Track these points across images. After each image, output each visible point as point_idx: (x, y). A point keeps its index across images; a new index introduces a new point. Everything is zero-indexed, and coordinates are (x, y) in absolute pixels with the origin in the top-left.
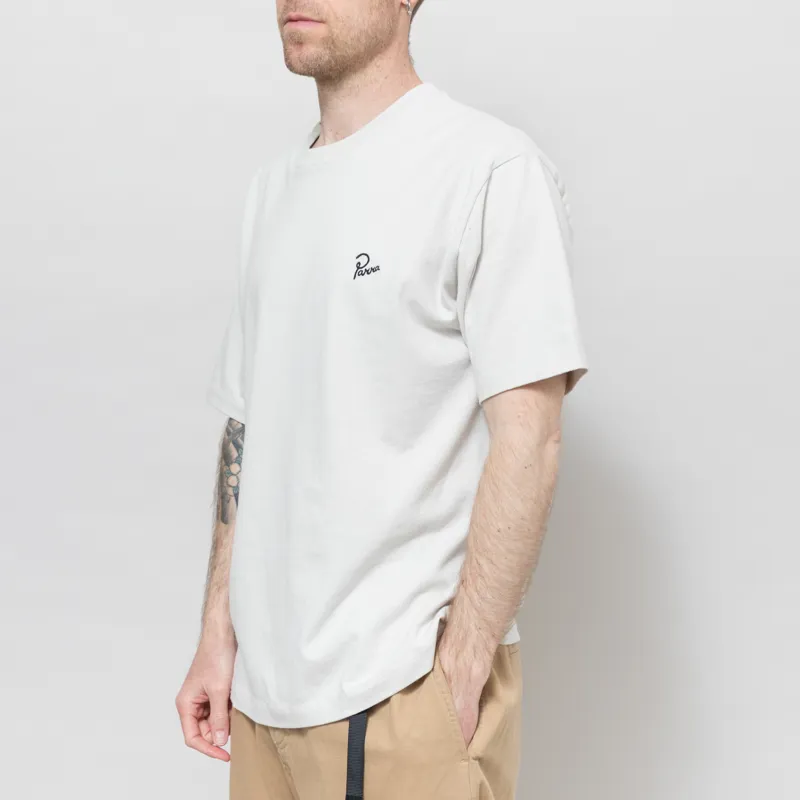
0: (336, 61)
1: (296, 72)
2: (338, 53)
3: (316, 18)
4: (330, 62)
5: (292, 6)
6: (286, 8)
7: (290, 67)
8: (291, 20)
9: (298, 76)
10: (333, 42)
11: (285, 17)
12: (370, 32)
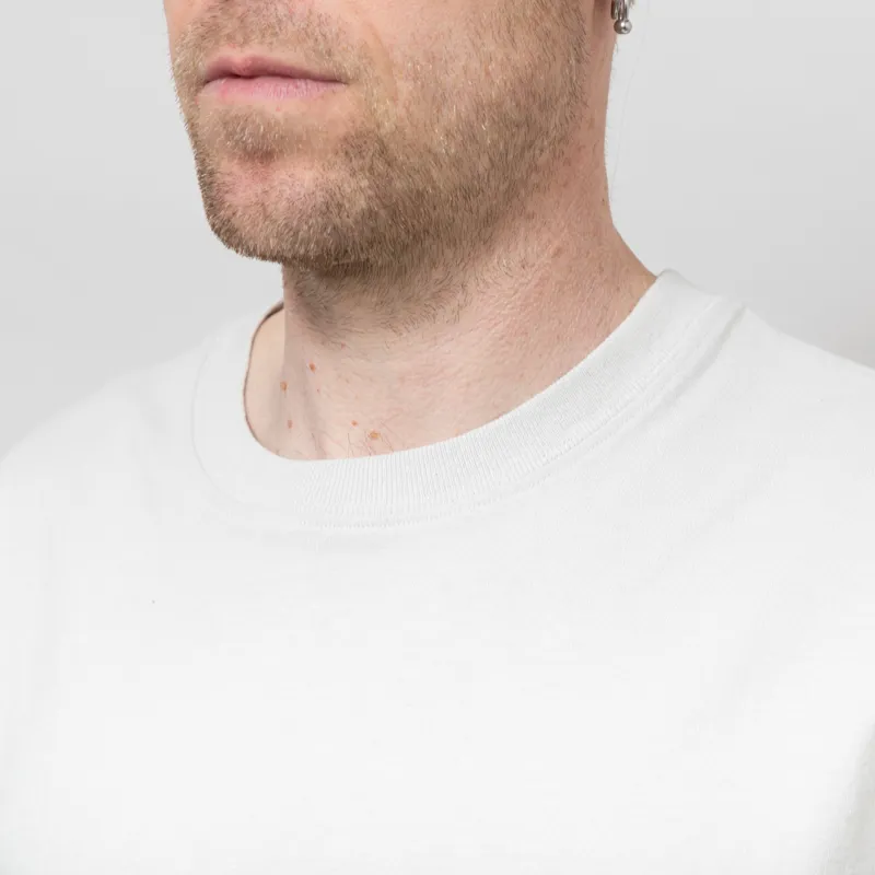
0: (394, 214)
1: (250, 253)
2: (398, 185)
3: (314, 67)
4: (371, 214)
5: (230, 26)
6: (209, 33)
7: (228, 233)
8: (228, 74)
9: (256, 262)
10: (383, 150)
11: (205, 64)
12: (509, 105)
